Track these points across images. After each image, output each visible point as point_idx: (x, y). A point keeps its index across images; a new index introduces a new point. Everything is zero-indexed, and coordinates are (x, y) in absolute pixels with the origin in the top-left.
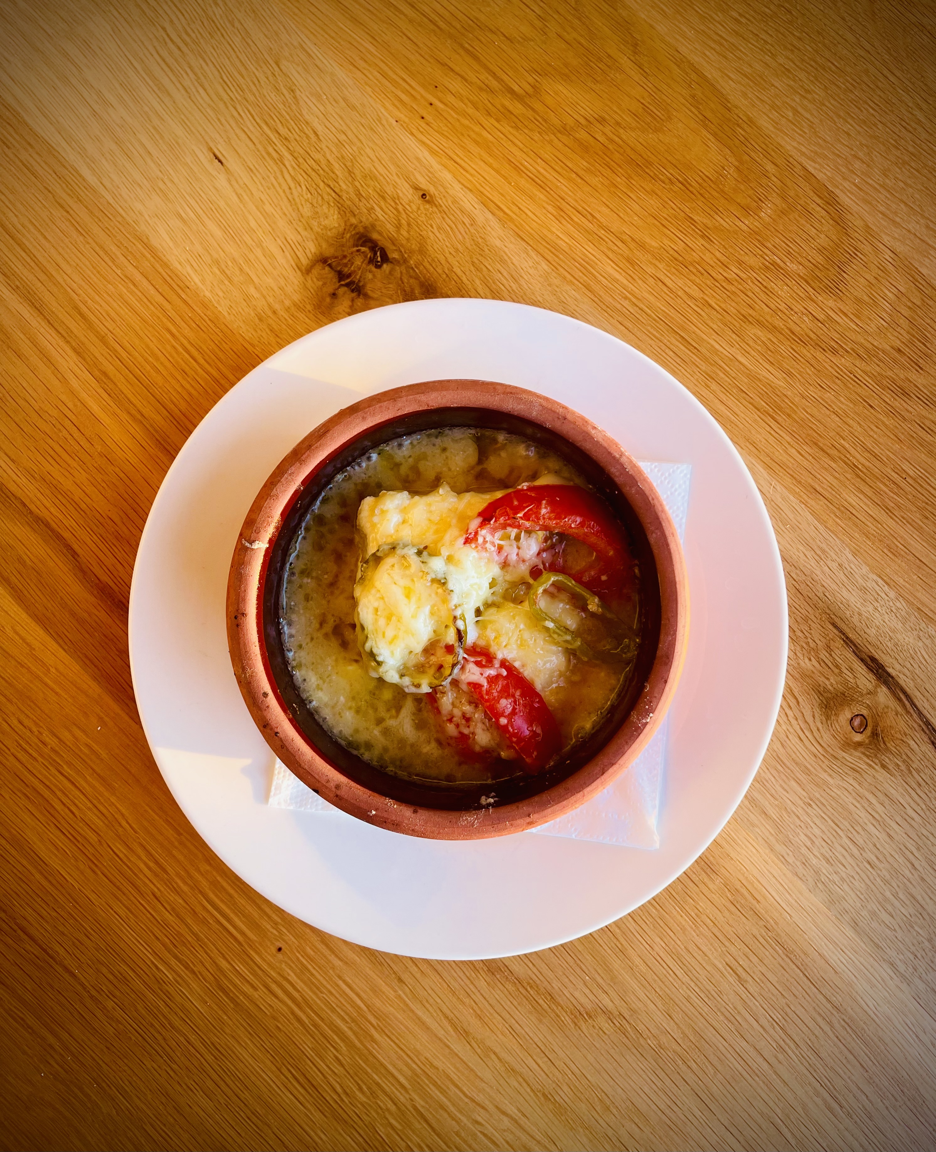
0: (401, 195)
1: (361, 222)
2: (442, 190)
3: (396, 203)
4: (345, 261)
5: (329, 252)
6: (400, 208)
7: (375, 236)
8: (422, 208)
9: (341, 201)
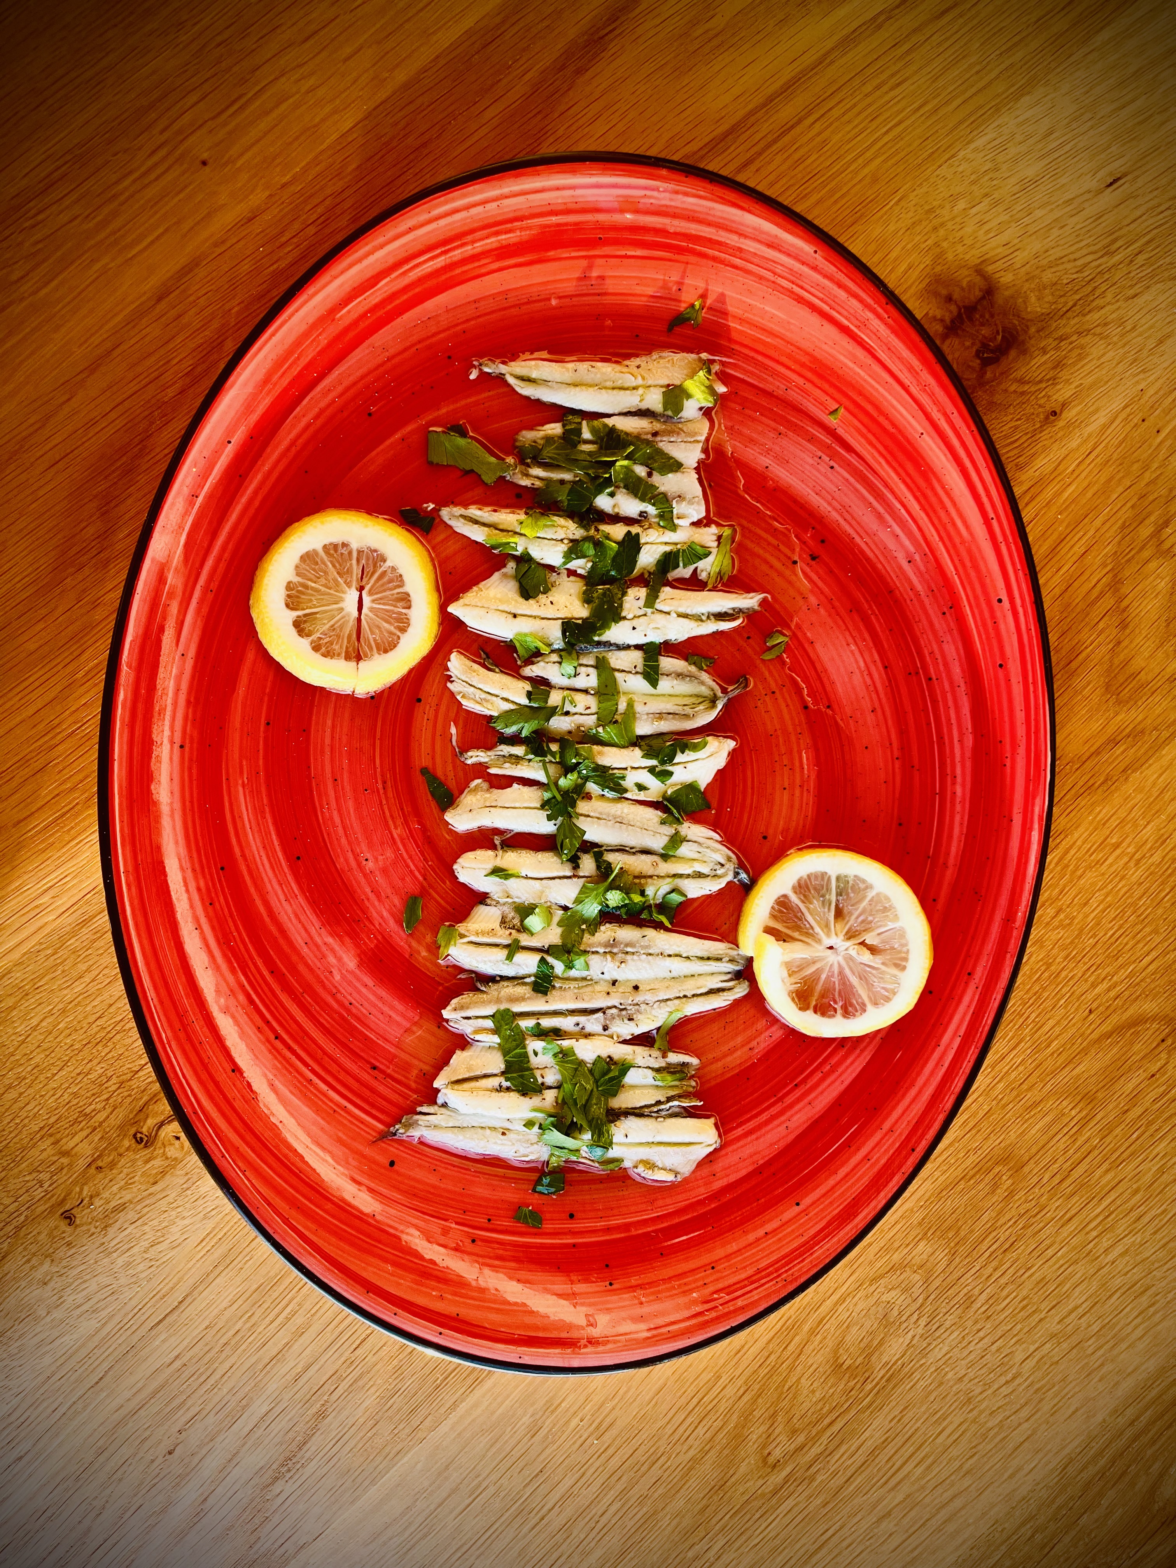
0: (1058, 387)
1: (1030, 338)
2: (1059, 435)
3: (1048, 380)
4: (987, 316)
5: (999, 299)
6: (1043, 385)
7: (1013, 353)
8: (1041, 410)
9: (1056, 317)
